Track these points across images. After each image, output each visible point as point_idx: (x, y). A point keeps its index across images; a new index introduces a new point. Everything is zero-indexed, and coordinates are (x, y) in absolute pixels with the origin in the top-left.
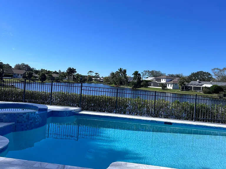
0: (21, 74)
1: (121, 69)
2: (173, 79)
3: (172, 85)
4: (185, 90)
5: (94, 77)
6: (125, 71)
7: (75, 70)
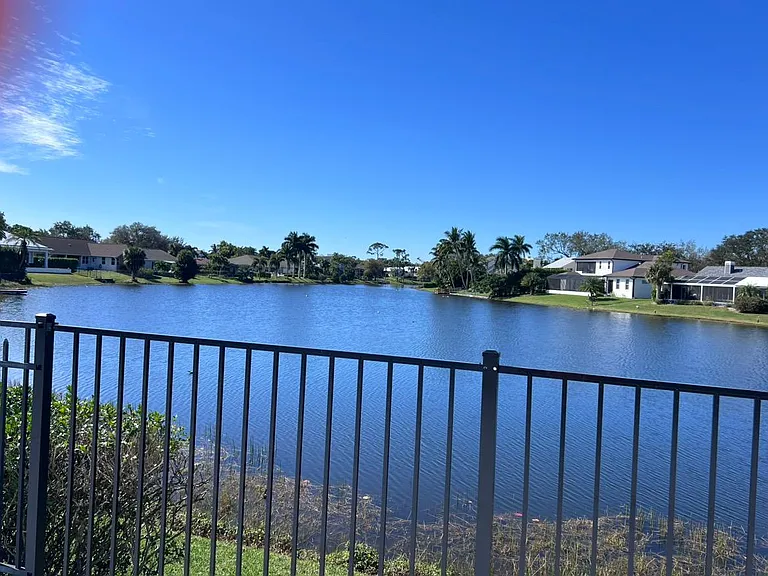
0: (113, 259)
1: (455, 230)
2: (642, 262)
3: (631, 284)
4: (673, 302)
5: (391, 263)
6: (470, 238)
7: (313, 239)
